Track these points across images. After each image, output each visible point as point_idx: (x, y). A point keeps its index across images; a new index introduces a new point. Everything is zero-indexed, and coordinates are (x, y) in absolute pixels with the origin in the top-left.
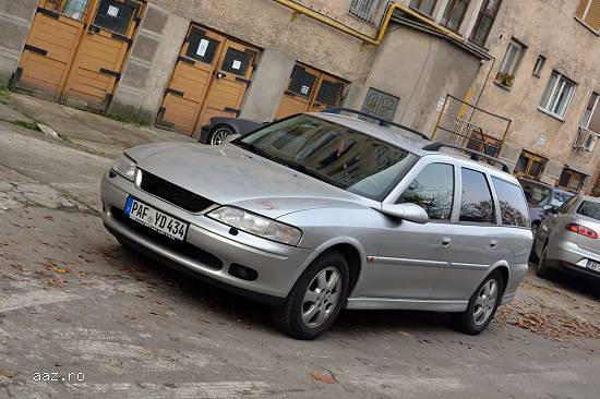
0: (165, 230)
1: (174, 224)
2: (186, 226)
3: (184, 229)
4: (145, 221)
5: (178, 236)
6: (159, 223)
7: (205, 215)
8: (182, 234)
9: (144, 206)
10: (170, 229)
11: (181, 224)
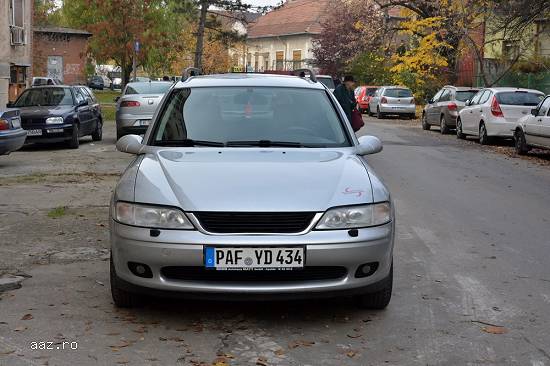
0: (275, 264)
1: (284, 254)
2: (301, 250)
3: (301, 254)
4: (241, 265)
5: (295, 264)
6: (263, 260)
7: (314, 229)
8: (299, 260)
9: (233, 250)
10: (282, 261)
11: (295, 250)
